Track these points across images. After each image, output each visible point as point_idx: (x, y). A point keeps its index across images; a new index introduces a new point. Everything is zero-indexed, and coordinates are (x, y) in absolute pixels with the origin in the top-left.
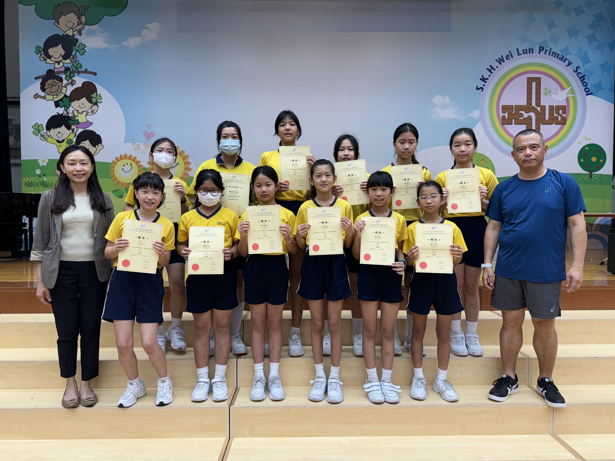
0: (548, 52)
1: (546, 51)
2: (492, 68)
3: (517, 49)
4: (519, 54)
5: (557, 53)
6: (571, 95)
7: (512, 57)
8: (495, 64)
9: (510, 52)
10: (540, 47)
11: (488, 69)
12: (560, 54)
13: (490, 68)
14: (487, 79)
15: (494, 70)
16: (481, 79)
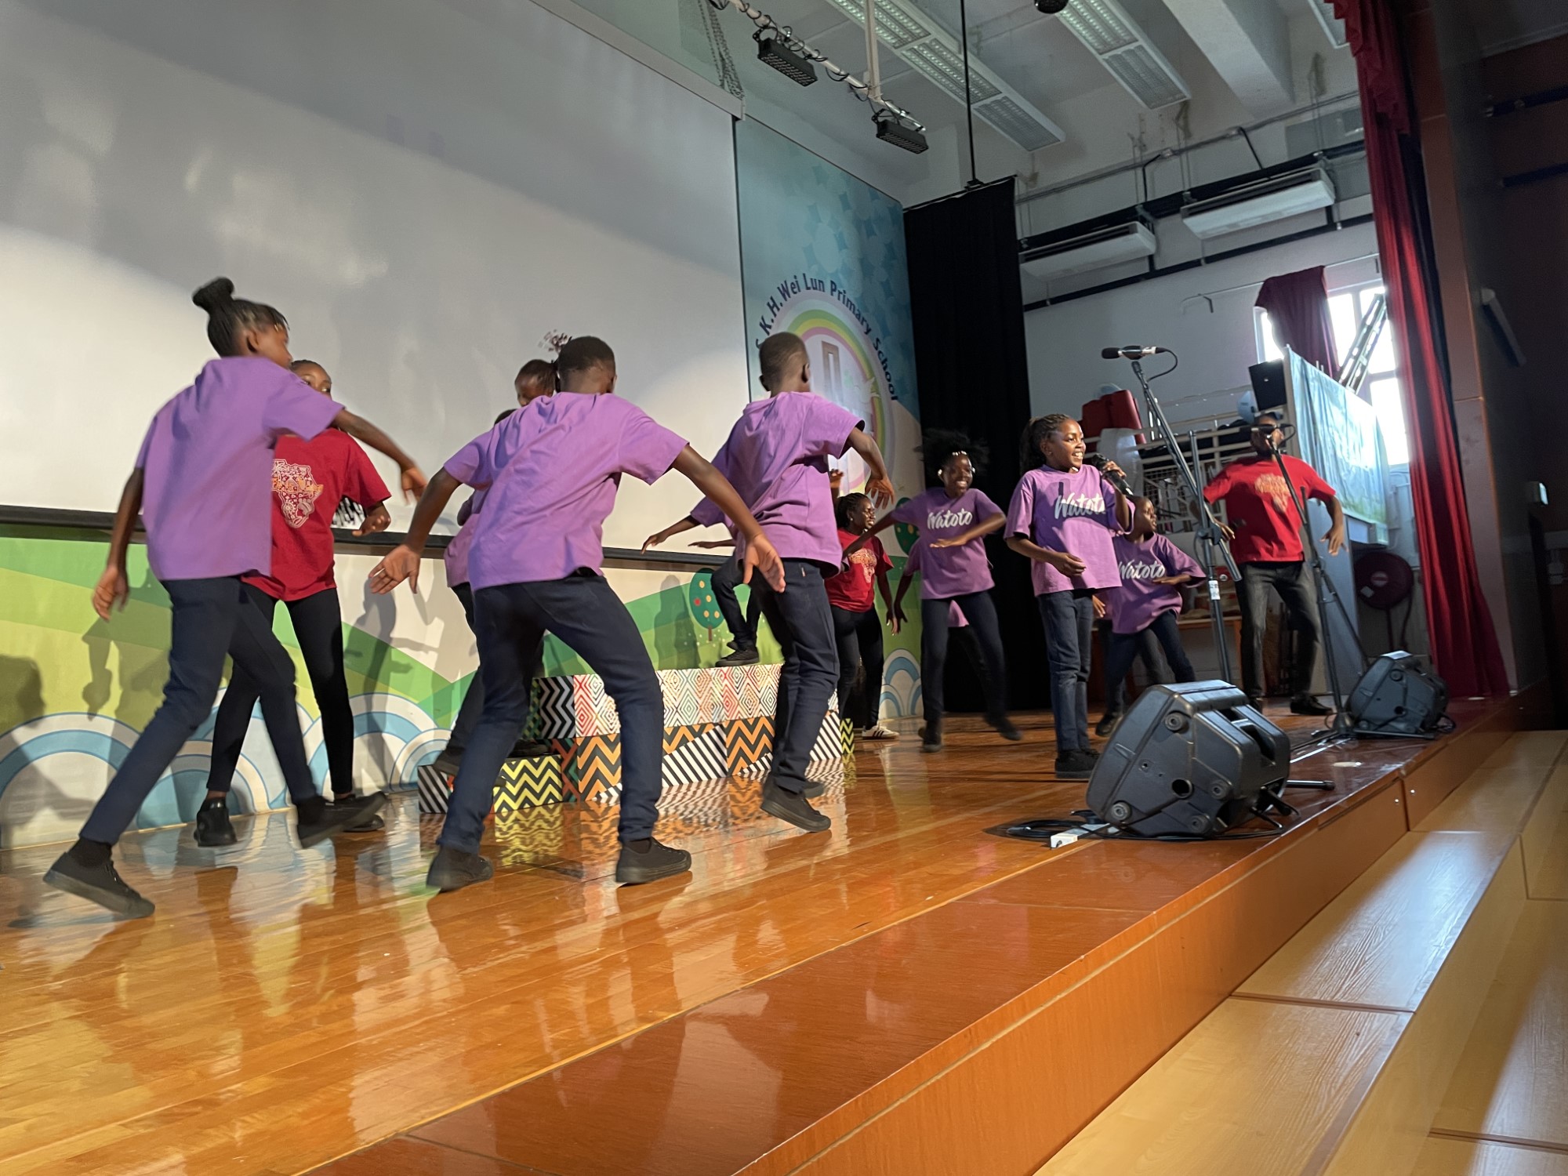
0: (841, 296)
1: (840, 293)
2: (775, 305)
3: (804, 275)
4: (808, 288)
5: (853, 302)
6: (875, 395)
7: (799, 290)
8: (779, 299)
9: (795, 277)
10: (832, 282)
11: (768, 304)
12: (857, 308)
13: (771, 304)
14: (770, 327)
15: (778, 309)
16: (761, 325)
